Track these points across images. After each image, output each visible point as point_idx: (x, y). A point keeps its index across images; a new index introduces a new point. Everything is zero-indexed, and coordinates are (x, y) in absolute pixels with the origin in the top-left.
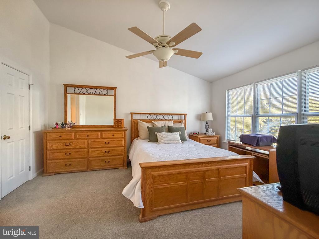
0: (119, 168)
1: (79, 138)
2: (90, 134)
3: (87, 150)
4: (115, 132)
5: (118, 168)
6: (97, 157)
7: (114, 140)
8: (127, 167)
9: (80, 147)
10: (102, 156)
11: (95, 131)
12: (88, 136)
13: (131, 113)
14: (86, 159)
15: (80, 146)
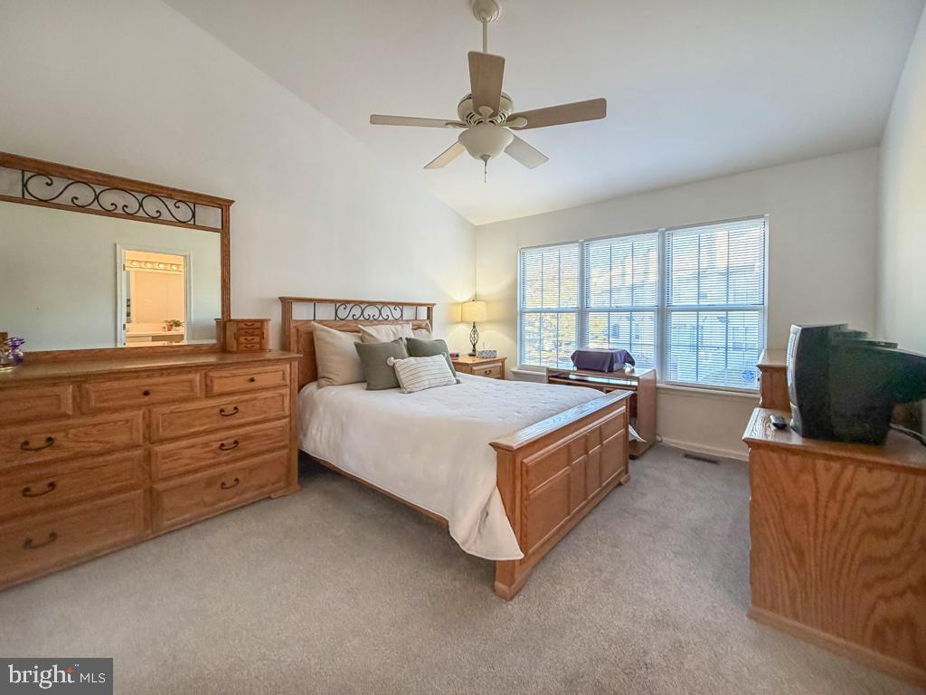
0: (273, 496)
1: (99, 405)
2: (158, 385)
3: (138, 452)
4: (259, 369)
5: (270, 498)
6: (188, 472)
7: (255, 399)
8: (297, 487)
9: (108, 446)
10: (210, 466)
11: (181, 369)
12: (146, 393)
13: (280, 298)
14: (138, 492)
15: (108, 443)
